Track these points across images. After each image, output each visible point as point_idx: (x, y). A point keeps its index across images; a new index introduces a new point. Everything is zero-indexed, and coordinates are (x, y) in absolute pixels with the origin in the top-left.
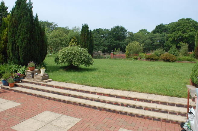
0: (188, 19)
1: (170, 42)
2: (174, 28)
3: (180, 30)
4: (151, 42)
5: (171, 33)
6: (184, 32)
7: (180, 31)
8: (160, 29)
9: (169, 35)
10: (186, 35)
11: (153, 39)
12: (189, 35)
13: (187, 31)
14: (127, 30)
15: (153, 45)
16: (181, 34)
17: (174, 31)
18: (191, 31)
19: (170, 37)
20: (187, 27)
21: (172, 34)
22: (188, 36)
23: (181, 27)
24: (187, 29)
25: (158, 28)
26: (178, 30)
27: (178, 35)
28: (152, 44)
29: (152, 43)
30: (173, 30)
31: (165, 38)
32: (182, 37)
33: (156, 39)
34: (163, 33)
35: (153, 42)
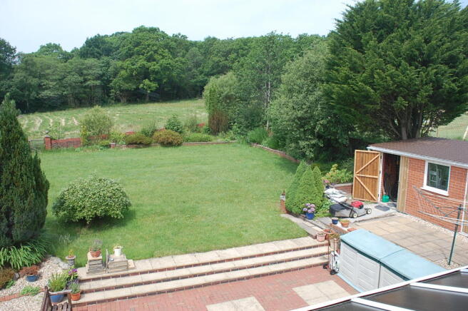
0: (153, 30)
1: (124, 79)
2: (130, 49)
3: (143, 55)
4: (81, 79)
5: (124, 60)
6: (150, 59)
7: (141, 56)
8: (96, 46)
9: (120, 63)
10: (154, 65)
11: (85, 72)
12: (161, 66)
13: (156, 56)
14: (14, 49)
15: (85, 87)
16: (145, 62)
17: (131, 56)
18: (163, 57)
19: (122, 68)
20: (155, 48)
21: (127, 63)
22: (159, 67)
23: (144, 49)
24: (156, 52)
25: (90, 47)
26: (139, 53)
27: (138, 65)
28: (84, 85)
29: (81, 83)
30: (127, 52)
31: (111, 69)
32: (148, 69)
33: (90, 71)
34: (105, 58)
35: (84, 79)
